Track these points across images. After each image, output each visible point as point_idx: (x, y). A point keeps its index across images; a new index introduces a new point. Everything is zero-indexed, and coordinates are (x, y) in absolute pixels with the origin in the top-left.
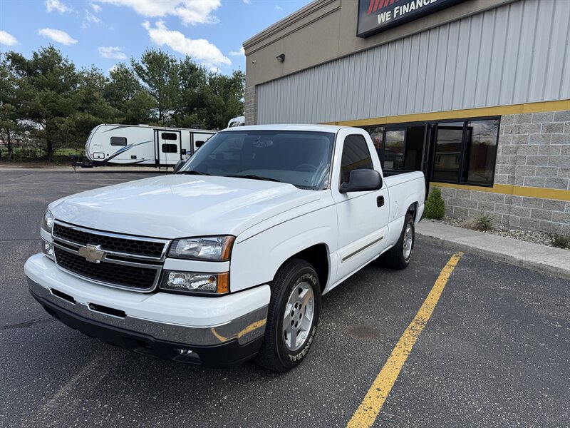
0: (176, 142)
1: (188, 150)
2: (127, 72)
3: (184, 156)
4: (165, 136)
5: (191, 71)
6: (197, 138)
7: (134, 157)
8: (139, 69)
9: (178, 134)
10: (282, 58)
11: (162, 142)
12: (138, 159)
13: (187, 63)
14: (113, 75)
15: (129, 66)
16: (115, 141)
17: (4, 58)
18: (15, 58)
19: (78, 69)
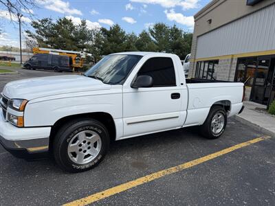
2: (146, 33)
5: (176, 32)
8: (152, 32)
10: (210, 21)
13: (174, 28)
14: (140, 35)
15: (148, 31)
17: (99, 30)
18: (103, 30)
19: (127, 33)
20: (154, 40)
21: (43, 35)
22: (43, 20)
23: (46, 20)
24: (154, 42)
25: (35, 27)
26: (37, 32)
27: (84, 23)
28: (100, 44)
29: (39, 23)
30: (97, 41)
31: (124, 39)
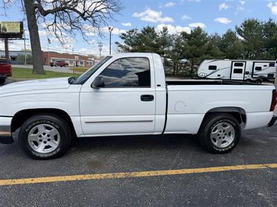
0: (243, 68)
1: (251, 72)
2: (232, 32)
3: (246, 75)
4: (236, 65)
6: (257, 65)
7: (219, 75)
8: (239, 30)
9: (244, 63)
11: (234, 67)
12: (221, 76)
13: (269, 23)
15: (234, 30)
16: (211, 68)
17: (179, 34)
18: (184, 34)
19: (209, 35)
20: (242, 39)
21: (129, 45)
22: (130, 31)
23: (133, 31)
24: (242, 41)
25: (123, 38)
26: (125, 42)
27: (165, 30)
28: (180, 48)
29: (127, 34)
30: (177, 46)
31: (206, 41)
